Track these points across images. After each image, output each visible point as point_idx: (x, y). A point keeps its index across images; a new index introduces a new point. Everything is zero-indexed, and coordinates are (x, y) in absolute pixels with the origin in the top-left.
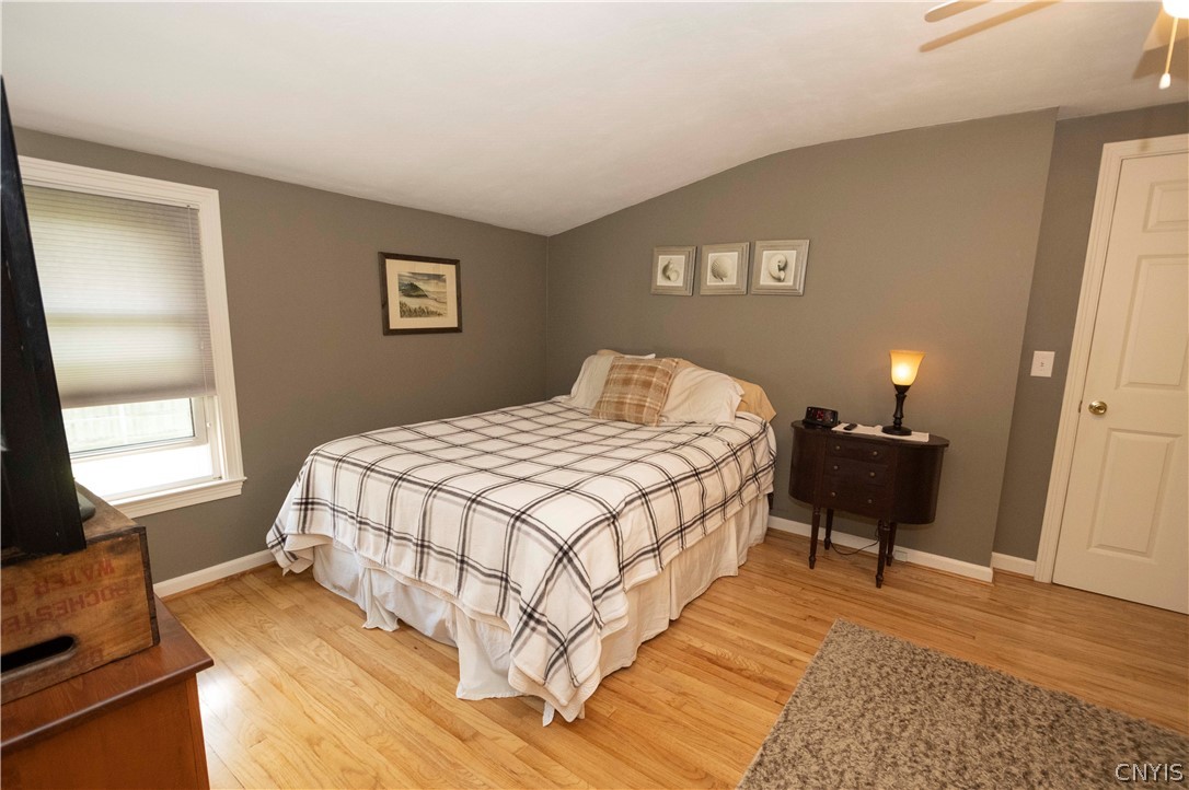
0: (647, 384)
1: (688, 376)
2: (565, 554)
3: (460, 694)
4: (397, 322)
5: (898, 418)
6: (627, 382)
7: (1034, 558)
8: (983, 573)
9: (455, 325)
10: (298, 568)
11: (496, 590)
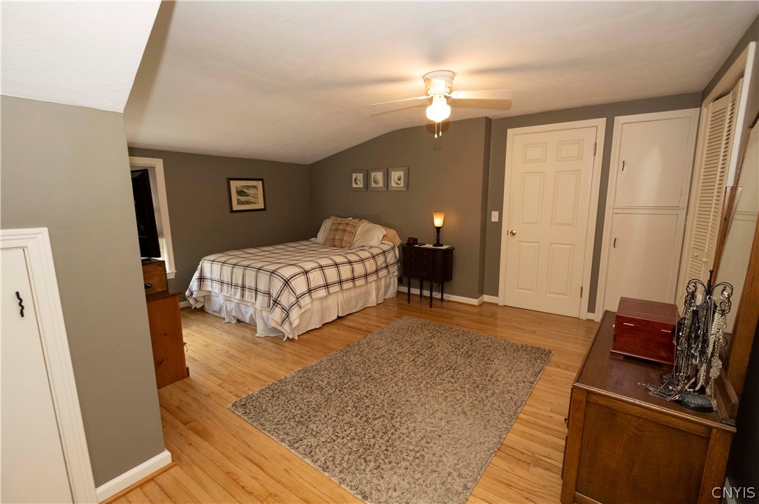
0: (345, 231)
1: (364, 226)
2: (287, 282)
3: (256, 335)
4: (236, 207)
5: (438, 240)
6: (337, 230)
7: (498, 296)
8: (475, 302)
9: (263, 207)
10: (199, 306)
11: (267, 298)
